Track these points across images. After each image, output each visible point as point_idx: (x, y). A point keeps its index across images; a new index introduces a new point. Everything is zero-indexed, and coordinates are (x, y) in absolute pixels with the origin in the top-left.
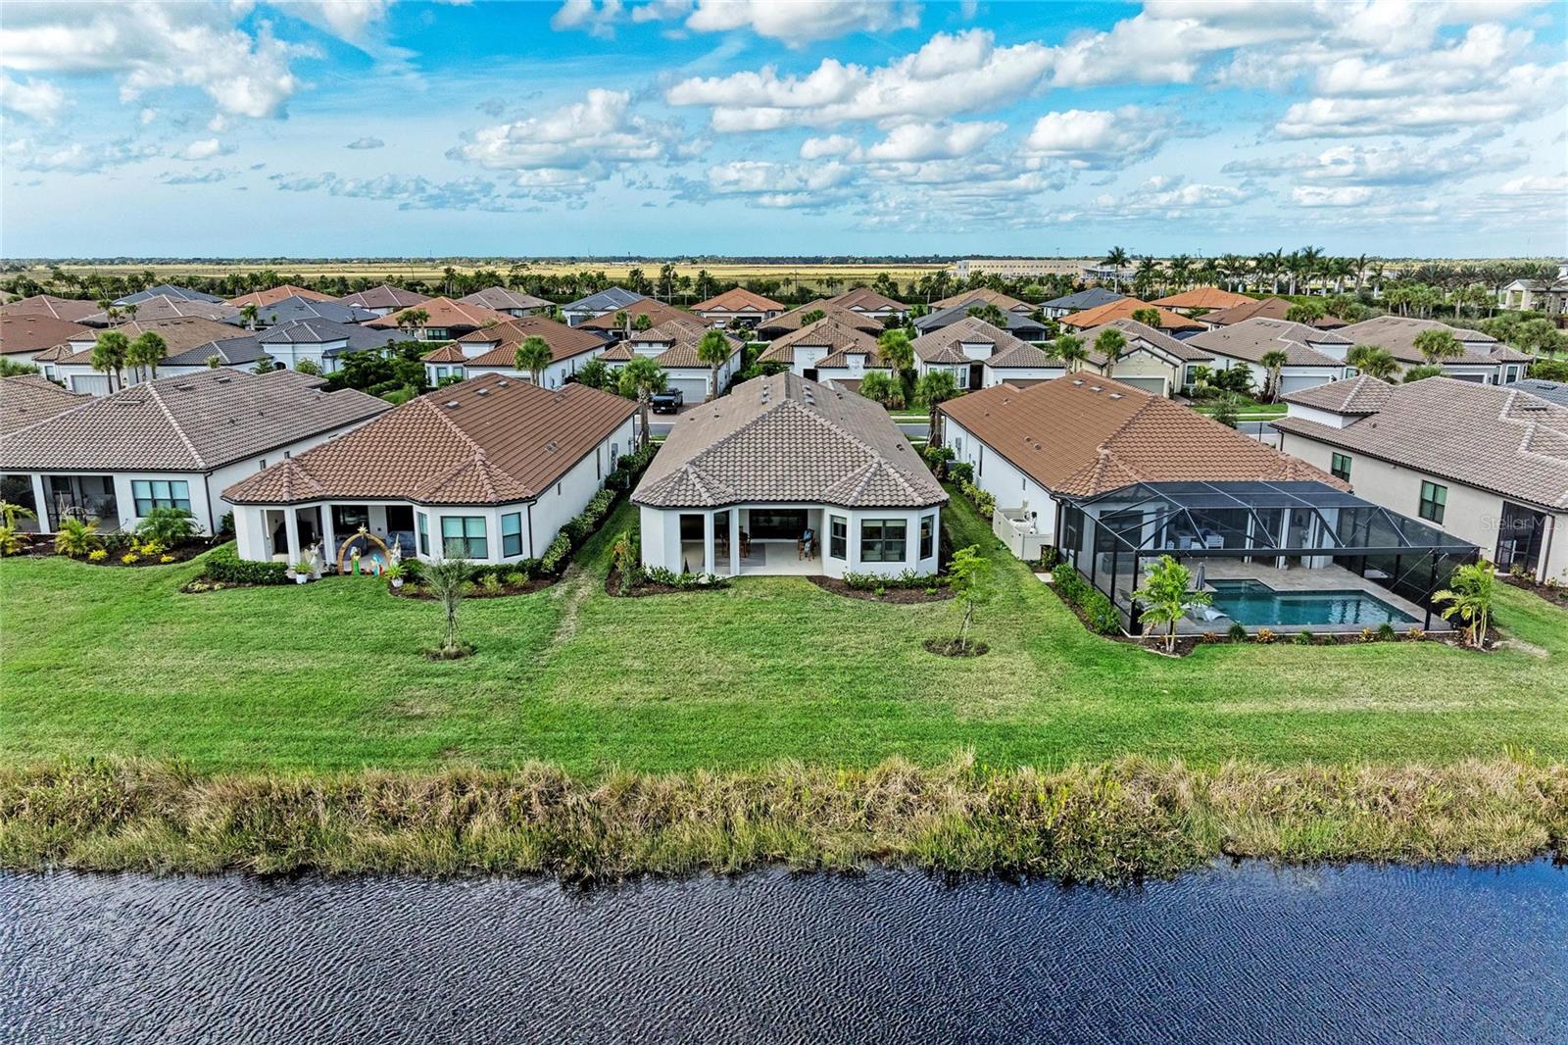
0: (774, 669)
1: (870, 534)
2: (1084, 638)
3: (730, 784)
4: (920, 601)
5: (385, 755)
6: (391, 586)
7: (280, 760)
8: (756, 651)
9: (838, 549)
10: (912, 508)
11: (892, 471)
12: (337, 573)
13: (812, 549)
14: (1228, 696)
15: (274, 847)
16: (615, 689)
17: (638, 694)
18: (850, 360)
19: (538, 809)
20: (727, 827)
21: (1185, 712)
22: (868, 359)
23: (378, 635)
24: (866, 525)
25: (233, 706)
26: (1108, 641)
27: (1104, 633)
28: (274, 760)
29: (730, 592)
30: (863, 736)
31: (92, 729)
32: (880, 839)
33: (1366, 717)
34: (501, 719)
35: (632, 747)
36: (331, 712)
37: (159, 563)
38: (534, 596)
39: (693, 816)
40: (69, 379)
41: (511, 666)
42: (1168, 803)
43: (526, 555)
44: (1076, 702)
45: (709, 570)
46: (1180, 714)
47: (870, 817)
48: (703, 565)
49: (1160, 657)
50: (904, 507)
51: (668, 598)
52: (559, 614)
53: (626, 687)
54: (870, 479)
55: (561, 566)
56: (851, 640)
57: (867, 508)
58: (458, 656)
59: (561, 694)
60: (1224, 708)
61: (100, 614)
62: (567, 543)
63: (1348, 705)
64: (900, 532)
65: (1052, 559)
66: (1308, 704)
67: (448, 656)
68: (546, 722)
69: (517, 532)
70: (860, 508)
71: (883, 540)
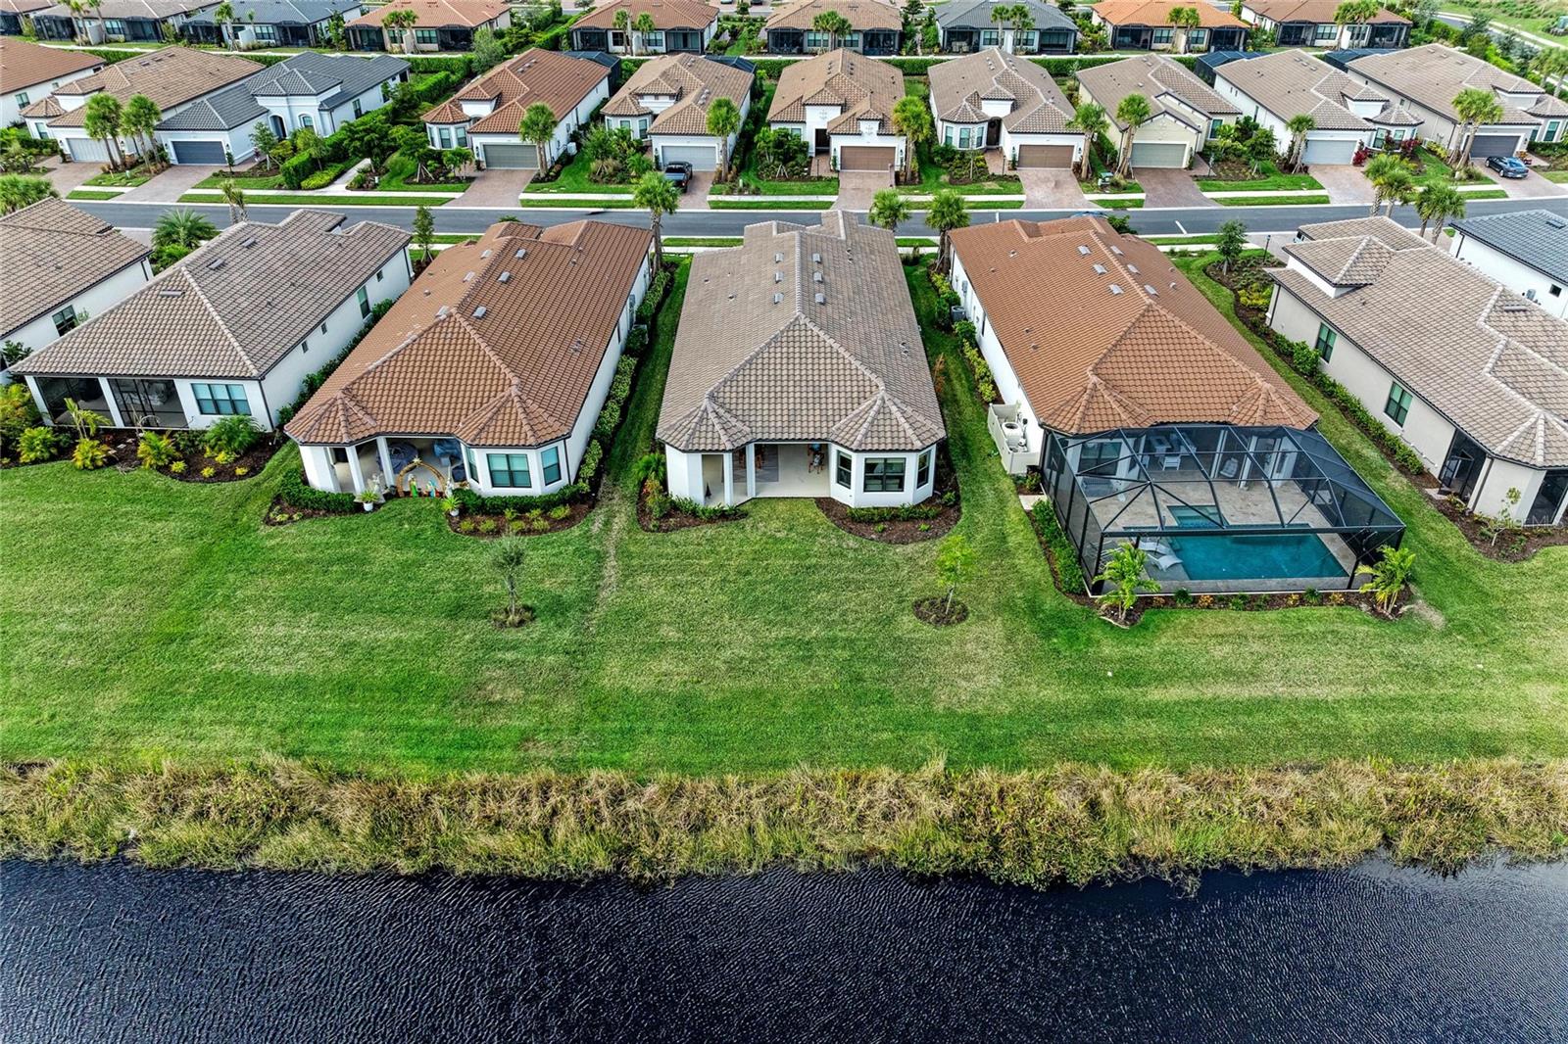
0: (787, 640)
1: (870, 467)
2: (1050, 601)
3: (753, 792)
4: (915, 540)
5: (478, 747)
6: (448, 514)
7: (397, 752)
8: (771, 616)
9: (844, 478)
10: (911, 451)
11: (894, 409)
12: (397, 496)
14: (1160, 679)
15: (412, 853)
16: (654, 665)
17: (670, 671)
18: (864, 126)
19: (605, 813)
20: (751, 830)
21: (1123, 699)
22: (882, 123)
23: (446, 592)
24: (869, 462)
25: (346, 689)
26: (1071, 603)
27: (1070, 592)
28: (391, 752)
29: (748, 523)
30: (858, 726)
31: (238, 715)
32: (868, 839)
33: (1267, 705)
34: (565, 706)
35: (674, 739)
36: (426, 698)
37: (233, 477)
38: (576, 531)
39: (725, 824)
40: (65, 142)
41: (566, 635)
42: (1094, 807)
43: (564, 481)
44: (1034, 688)
45: (728, 499)
46: (1116, 702)
47: (861, 819)
48: (723, 481)
49: (1112, 627)
50: (904, 451)
51: (694, 534)
52: (601, 557)
53: (665, 667)
54: (874, 419)
55: (595, 483)
56: (850, 600)
57: (871, 451)
58: (521, 623)
59: (614, 674)
60: (1156, 694)
61: (204, 557)
62: (597, 450)
63: (1258, 691)
64: (902, 467)
65: (1037, 478)
66: (1226, 691)
67: (512, 625)
68: (602, 710)
69: (554, 461)
70: (864, 451)
71: (884, 476)
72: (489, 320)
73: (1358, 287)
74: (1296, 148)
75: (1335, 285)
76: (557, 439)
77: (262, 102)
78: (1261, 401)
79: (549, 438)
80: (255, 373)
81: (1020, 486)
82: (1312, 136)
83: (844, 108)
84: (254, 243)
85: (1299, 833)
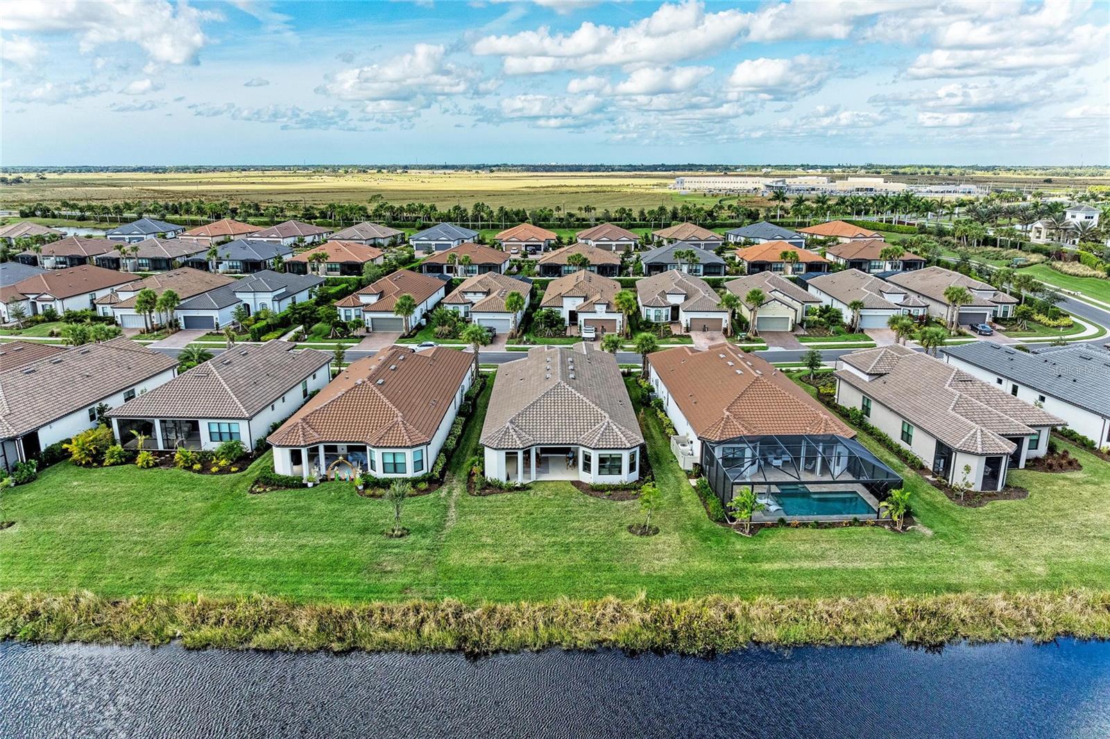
0: (555, 543)
1: (602, 460)
2: (707, 524)
3: (537, 609)
4: (628, 499)
5: (378, 592)
6: (357, 488)
7: (331, 595)
8: (546, 532)
9: (587, 467)
10: (624, 449)
11: (614, 427)
12: (327, 480)
13: (573, 464)
14: (769, 559)
15: (341, 639)
16: (480, 555)
17: (490, 558)
18: (597, 308)
19: (452, 620)
20: (535, 629)
21: (747, 569)
22: (608, 306)
23: (358, 522)
24: (601, 456)
25: (301, 565)
26: (718, 526)
27: (717, 521)
28: (328, 595)
29: (532, 492)
30: (596, 582)
31: (239, 578)
32: (602, 634)
33: (830, 571)
34: (428, 573)
35: (491, 588)
36: (348, 569)
37: (229, 472)
38: (432, 496)
39: (520, 624)
40: (119, 317)
41: (428, 541)
42: (731, 617)
43: (425, 471)
44: (697, 563)
45: (520, 480)
46: (745, 570)
47: (598, 624)
48: (517, 473)
49: (742, 536)
50: (621, 449)
51: (500, 497)
52: (447, 508)
53: (485, 555)
54: (603, 432)
55: (442, 474)
56: (592, 525)
57: (602, 449)
58: (402, 536)
59: (455, 558)
60: (767, 566)
61: (215, 507)
62: (443, 457)
63: (824, 564)
64: (620, 459)
65: (699, 471)
66: (806, 564)
67: (397, 536)
68: (450, 574)
69: (420, 459)
70: (598, 449)
71: (609, 464)
72: (385, 386)
73: (881, 375)
74: (855, 319)
75: (868, 374)
76: (423, 444)
77: (239, 296)
78: (823, 424)
79: (418, 443)
80: (247, 415)
81: (689, 475)
82: (864, 312)
83: (586, 298)
84: (246, 354)
85: (847, 628)
